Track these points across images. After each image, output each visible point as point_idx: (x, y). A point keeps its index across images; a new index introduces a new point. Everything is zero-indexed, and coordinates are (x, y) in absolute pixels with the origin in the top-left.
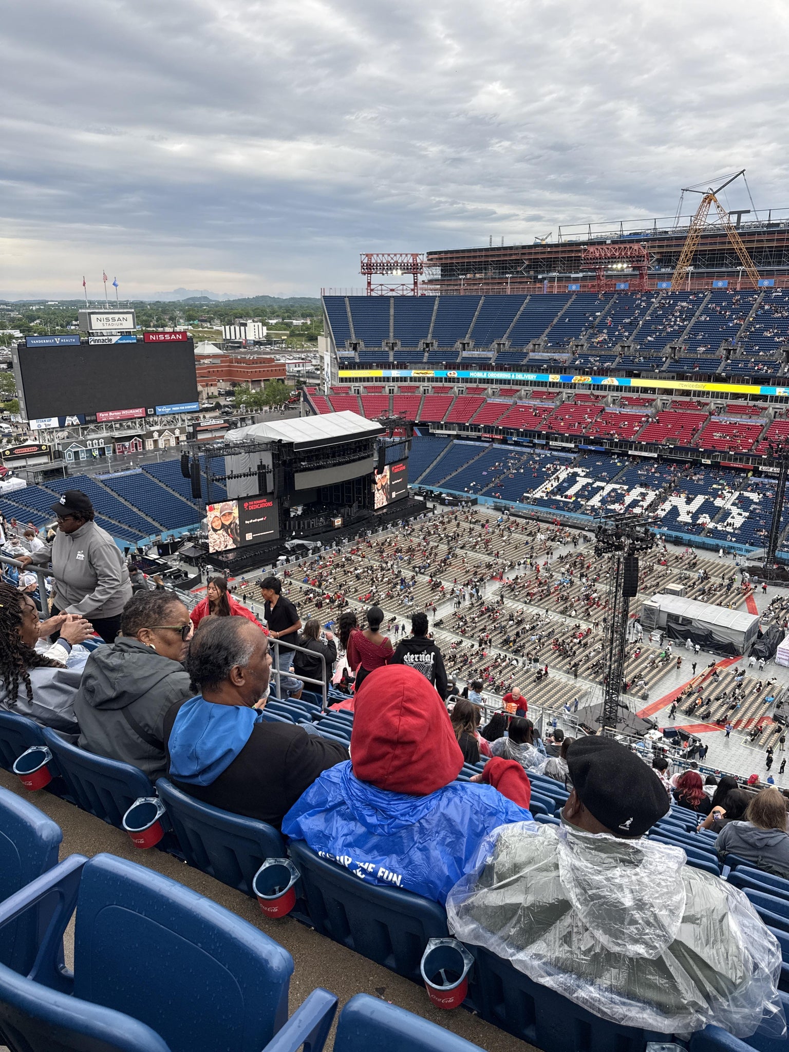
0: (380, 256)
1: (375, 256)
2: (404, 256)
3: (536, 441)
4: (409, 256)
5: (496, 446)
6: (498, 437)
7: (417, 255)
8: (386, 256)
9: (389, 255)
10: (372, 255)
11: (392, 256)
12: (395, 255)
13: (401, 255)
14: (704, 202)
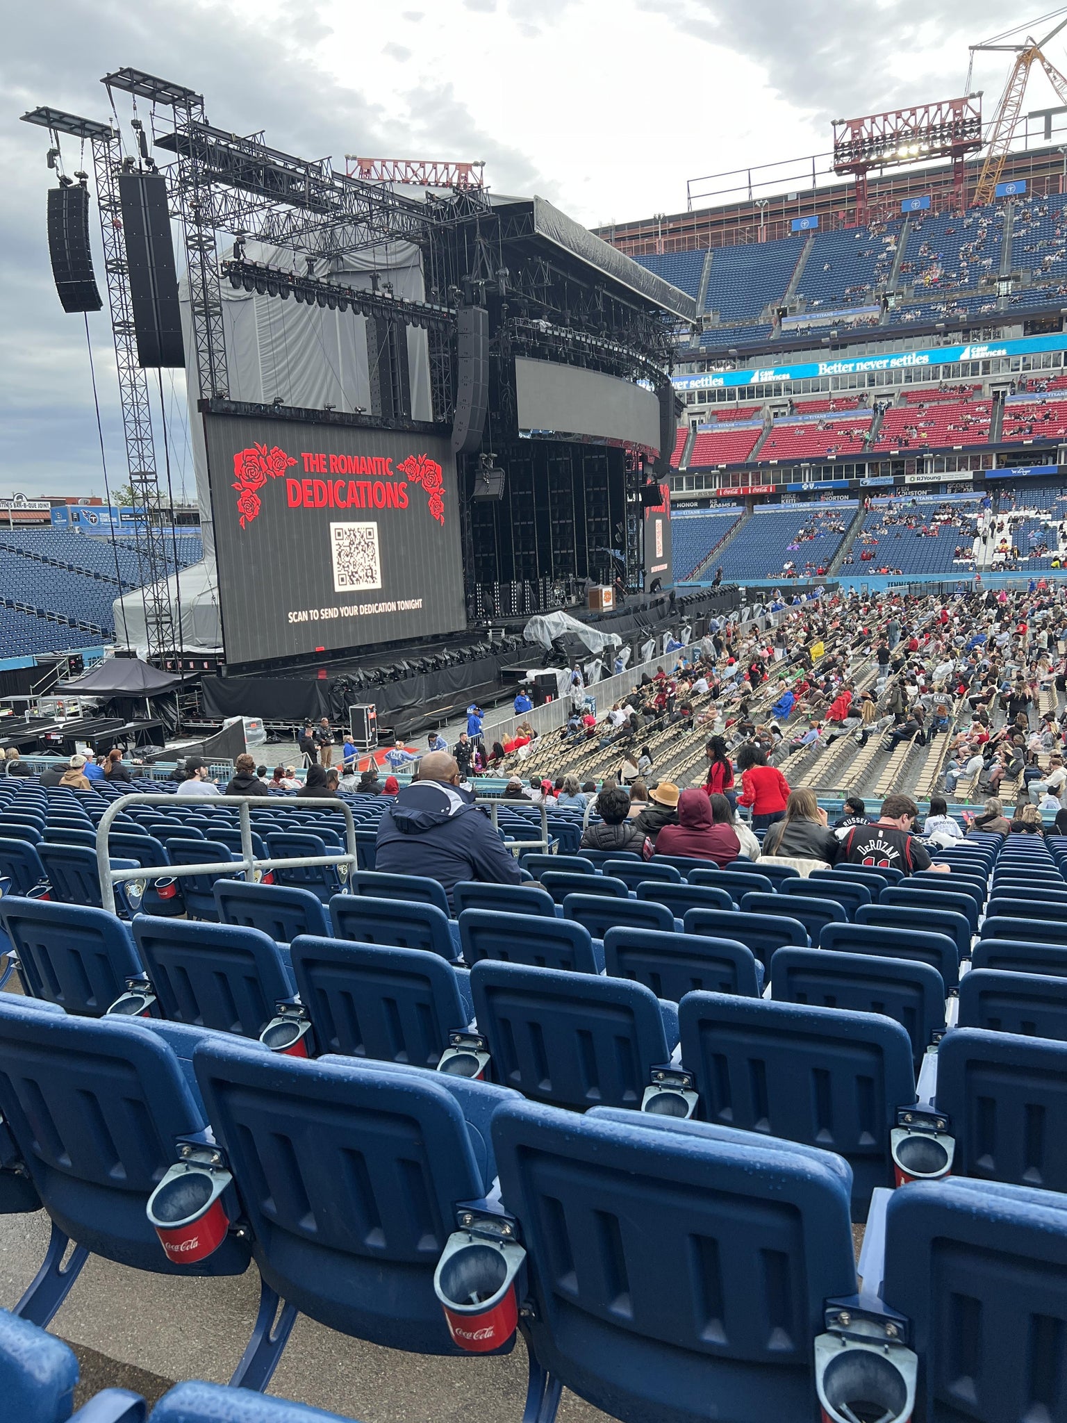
0: (390, 165)
1: (378, 164)
2: (440, 167)
3: (867, 481)
4: (452, 168)
5: (759, 509)
6: (763, 489)
7: (468, 167)
8: (402, 166)
9: (408, 164)
10: (371, 161)
11: (415, 166)
12: (422, 165)
13: (435, 165)
14: (1017, 67)
